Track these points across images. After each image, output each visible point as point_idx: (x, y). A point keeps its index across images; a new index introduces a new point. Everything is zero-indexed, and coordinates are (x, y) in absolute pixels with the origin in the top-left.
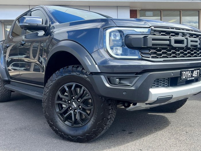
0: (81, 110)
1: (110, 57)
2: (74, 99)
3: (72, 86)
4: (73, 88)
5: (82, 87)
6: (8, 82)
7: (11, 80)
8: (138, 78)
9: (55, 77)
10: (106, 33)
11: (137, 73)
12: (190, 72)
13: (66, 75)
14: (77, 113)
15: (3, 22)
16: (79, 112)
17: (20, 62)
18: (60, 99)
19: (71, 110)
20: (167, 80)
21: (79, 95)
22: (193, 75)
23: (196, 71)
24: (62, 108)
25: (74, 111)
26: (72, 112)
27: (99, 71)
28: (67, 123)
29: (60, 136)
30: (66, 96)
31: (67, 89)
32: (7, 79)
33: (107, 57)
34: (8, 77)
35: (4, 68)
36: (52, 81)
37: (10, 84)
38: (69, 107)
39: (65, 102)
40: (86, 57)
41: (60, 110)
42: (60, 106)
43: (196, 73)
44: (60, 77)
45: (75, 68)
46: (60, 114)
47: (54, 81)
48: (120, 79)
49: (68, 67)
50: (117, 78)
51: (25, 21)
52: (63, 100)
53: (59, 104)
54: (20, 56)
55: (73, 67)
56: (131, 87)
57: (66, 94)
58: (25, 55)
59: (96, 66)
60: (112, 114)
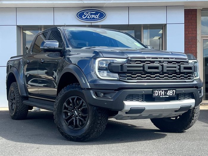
0: (80, 117)
1: (97, 78)
2: (76, 109)
3: (75, 98)
4: (75, 101)
5: (81, 99)
6: (26, 98)
7: (29, 96)
8: (116, 93)
9: (63, 92)
10: (95, 62)
11: (116, 90)
12: (164, 91)
13: (71, 90)
14: (78, 119)
15: (22, 27)
16: (79, 118)
17: (39, 79)
18: (66, 108)
19: (73, 117)
20: (141, 96)
21: (79, 106)
22: (167, 94)
23: (171, 91)
24: (68, 115)
25: (76, 118)
26: (74, 118)
27: (90, 87)
28: (70, 127)
29: (65, 137)
30: (71, 106)
31: (71, 101)
32: (25, 95)
33: (96, 78)
34: (26, 93)
35: (23, 83)
36: (61, 95)
37: (28, 100)
38: (72, 115)
39: (70, 111)
40: (82, 77)
41: (66, 117)
42: (66, 114)
43: (172, 93)
44: (67, 91)
45: (77, 85)
46: (65, 120)
47: (62, 95)
48: (104, 94)
49: (72, 84)
50: (102, 93)
51: (45, 44)
52: (69, 109)
53: (65, 112)
54: (39, 71)
55: (76, 84)
56: (111, 99)
57: (71, 105)
58: (46, 69)
59: (88, 84)
60: (102, 120)
